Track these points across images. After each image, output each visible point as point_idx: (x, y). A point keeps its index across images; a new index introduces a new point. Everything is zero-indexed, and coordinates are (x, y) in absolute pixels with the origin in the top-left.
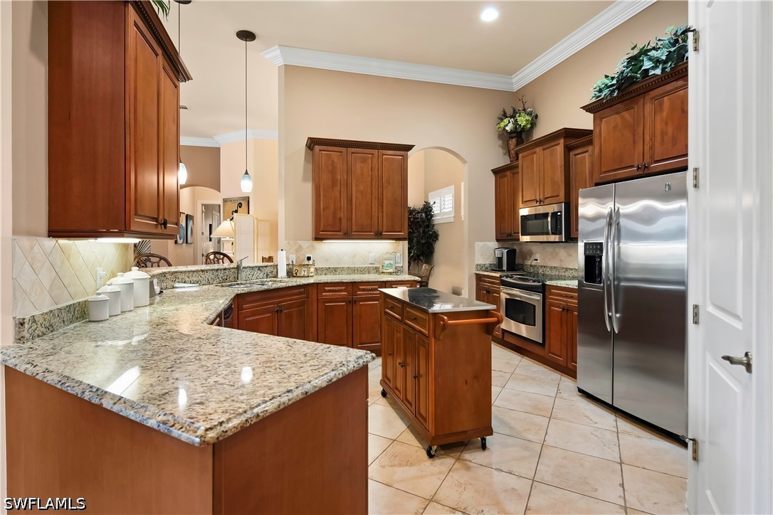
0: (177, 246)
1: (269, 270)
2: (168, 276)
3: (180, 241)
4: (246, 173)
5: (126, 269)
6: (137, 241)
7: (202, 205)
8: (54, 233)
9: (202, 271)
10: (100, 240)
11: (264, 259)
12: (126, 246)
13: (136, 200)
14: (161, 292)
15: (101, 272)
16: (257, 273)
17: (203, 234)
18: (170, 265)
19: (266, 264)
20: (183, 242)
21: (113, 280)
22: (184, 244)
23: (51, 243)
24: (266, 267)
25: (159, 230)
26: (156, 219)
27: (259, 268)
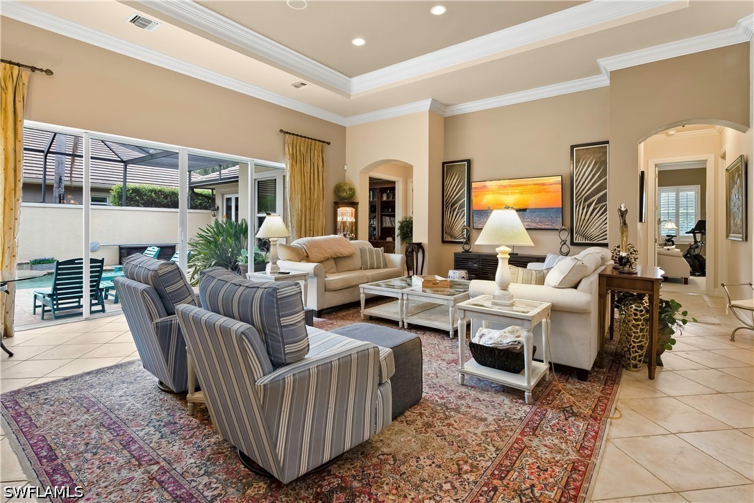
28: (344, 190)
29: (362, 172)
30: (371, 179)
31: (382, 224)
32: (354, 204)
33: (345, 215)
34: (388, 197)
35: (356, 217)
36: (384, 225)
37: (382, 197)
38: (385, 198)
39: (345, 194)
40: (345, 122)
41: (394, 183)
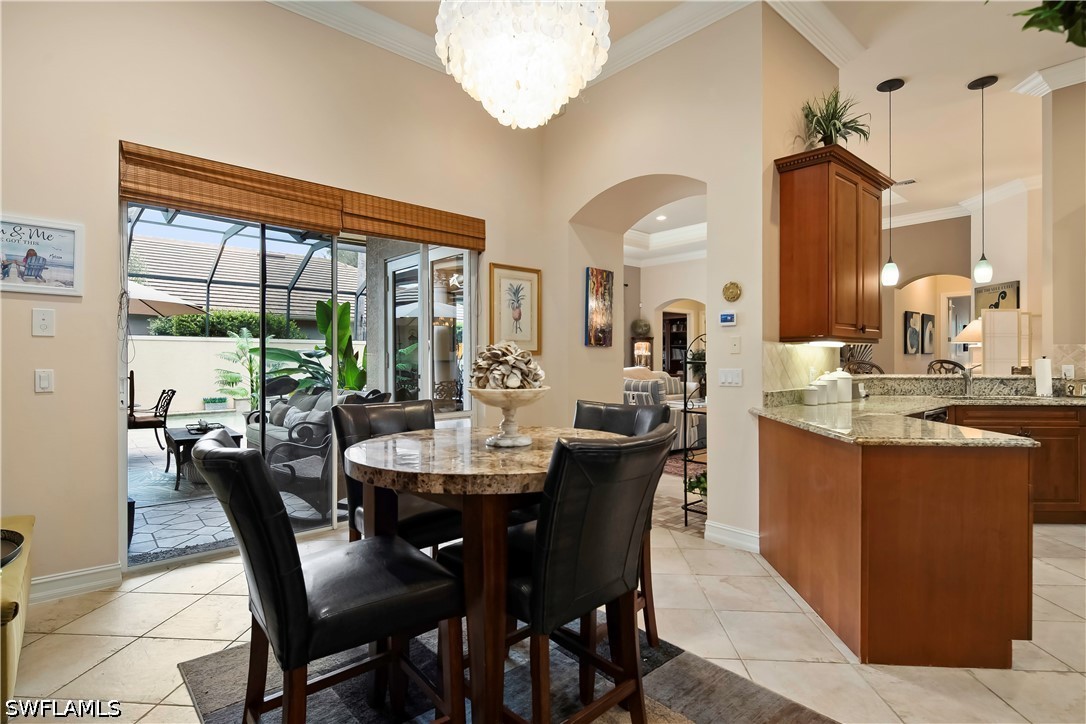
0: (907, 356)
1: (1020, 385)
2: (876, 382)
3: (911, 351)
4: (983, 258)
5: (833, 370)
6: (841, 344)
7: (949, 299)
8: (784, 339)
9: (916, 379)
10: (812, 344)
11: (1014, 370)
12: (833, 350)
13: (836, 311)
14: (867, 396)
15: (812, 370)
16: (997, 388)
17: (949, 340)
18: (882, 372)
19: (1015, 376)
20: (917, 352)
21: (822, 377)
22: (919, 355)
23: (781, 346)
24: (1016, 379)
25: (861, 335)
26: (855, 326)
27: (1002, 381)
28: (640, 327)
29: (657, 309)
30: (665, 314)
31: (671, 357)
32: (649, 339)
33: (642, 349)
34: (678, 328)
35: (651, 350)
36: (674, 358)
37: (671, 328)
38: (674, 330)
39: (640, 330)
40: (641, 264)
41: (686, 315)
